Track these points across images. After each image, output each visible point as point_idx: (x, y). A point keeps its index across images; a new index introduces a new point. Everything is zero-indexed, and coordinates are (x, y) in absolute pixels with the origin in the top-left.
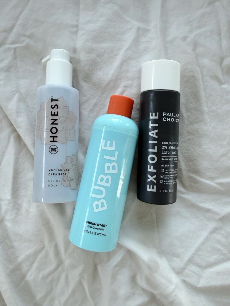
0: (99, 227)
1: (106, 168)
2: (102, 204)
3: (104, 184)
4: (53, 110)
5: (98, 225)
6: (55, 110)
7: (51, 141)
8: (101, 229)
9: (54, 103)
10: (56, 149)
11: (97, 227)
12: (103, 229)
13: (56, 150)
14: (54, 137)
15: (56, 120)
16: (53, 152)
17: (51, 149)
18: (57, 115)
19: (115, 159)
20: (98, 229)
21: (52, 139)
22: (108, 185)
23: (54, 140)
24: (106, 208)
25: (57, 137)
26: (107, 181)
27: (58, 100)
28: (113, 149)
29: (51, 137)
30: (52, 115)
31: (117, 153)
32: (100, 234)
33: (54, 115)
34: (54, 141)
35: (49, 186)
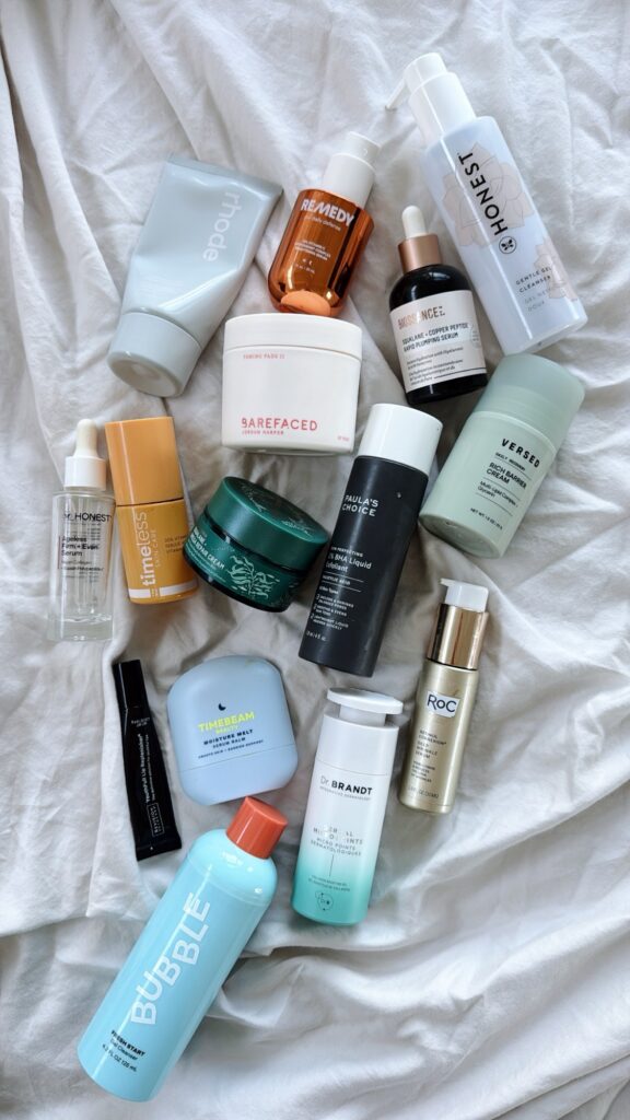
0: (129, 1051)
1: (177, 948)
2: (149, 1011)
3: (163, 975)
4: (473, 177)
5: (129, 1046)
6: (476, 175)
7: (496, 234)
8: (131, 1056)
9: (468, 164)
10: (510, 241)
11: (125, 1048)
12: (134, 1058)
13: (513, 243)
14: (497, 223)
15: (486, 191)
16: (510, 249)
17: (503, 245)
18: (484, 181)
19: (199, 937)
20: (126, 1053)
21: (496, 229)
22: (171, 982)
23: (500, 228)
24: (152, 1021)
25: (502, 220)
26: (172, 972)
27: (471, 155)
28: (201, 917)
29: (493, 225)
30: (474, 187)
31: (205, 927)
32: (127, 1065)
33: (479, 184)
34: (501, 230)
35: (530, 309)
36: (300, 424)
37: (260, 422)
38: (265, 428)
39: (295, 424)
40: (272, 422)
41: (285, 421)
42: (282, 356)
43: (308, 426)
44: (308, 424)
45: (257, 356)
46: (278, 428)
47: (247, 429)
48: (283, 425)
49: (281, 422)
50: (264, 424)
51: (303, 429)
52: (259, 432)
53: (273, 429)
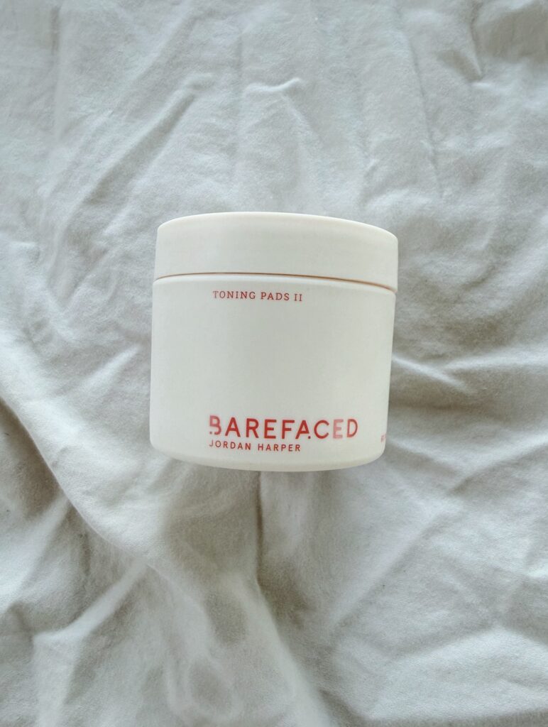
36: (329, 429)
37: (252, 425)
38: (262, 440)
39: (322, 429)
40: (277, 428)
41: (304, 423)
42: (298, 298)
43: (344, 432)
44: (344, 425)
45: (244, 295)
46: (290, 437)
47: (222, 437)
48: (300, 432)
49: (295, 427)
50: (261, 430)
51: (335, 436)
52: (248, 447)
53: (279, 441)
